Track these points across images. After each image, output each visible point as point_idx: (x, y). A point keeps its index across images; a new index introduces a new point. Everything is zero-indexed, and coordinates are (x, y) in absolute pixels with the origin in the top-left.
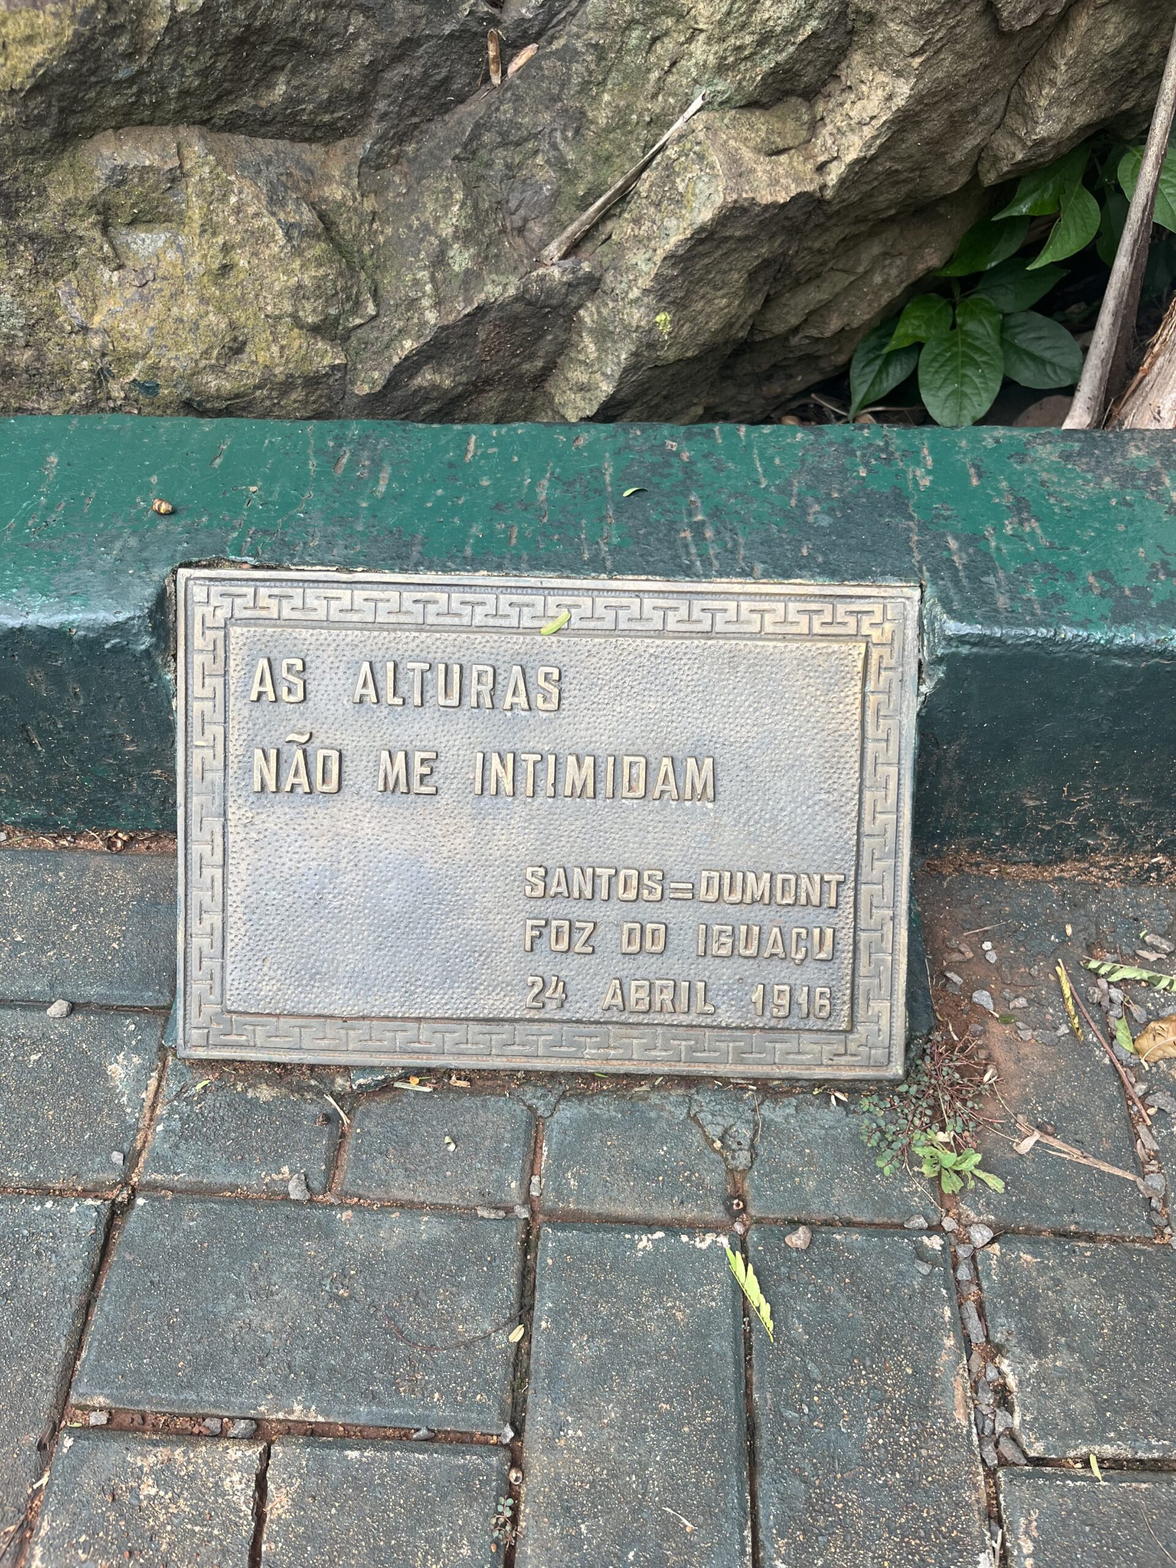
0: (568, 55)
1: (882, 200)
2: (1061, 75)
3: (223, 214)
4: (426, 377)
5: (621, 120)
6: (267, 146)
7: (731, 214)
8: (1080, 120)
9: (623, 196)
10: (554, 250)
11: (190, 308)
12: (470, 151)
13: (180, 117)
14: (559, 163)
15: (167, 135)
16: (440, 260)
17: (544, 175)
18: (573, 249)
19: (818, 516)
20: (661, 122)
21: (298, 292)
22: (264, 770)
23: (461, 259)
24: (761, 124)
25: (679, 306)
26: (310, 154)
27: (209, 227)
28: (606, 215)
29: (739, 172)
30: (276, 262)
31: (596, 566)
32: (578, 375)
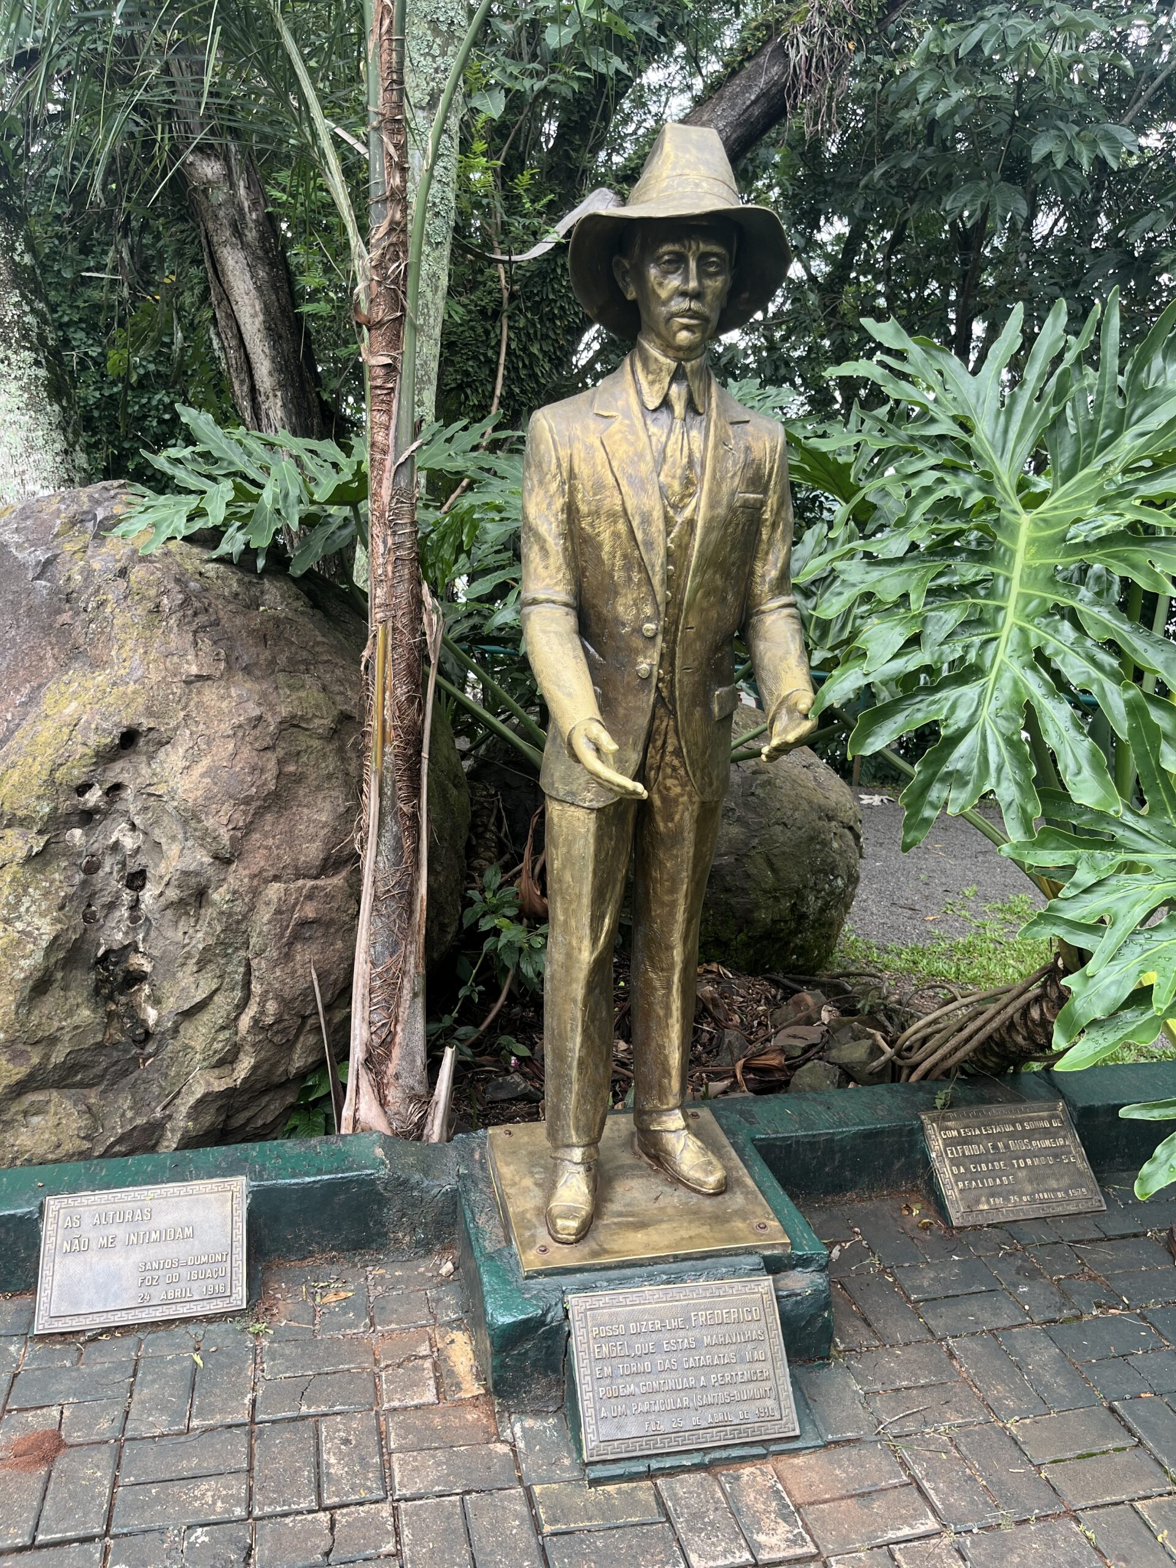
0: (163, 1060)
1: (258, 1086)
2: (298, 1051)
3: (60, 1110)
4: (117, 1148)
5: (178, 1074)
6: (73, 1091)
7: (206, 1095)
8: (310, 1060)
9: (179, 1092)
10: (159, 1109)
11: (47, 1136)
12: (134, 1085)
13: (52, 1087)
14: (160, 1086)
15: (47, 1092)
16: (123, 1115)
17: (156, 1090)
18: (164, 1108)
19: (224, 1165)
20: (189, 1074)
21: (80, 1128)
22: (66, 1246)
23: (129, 1114)
24: (217, 1071)
25: (195, 1120)
26: (86, 1091)
27: (56, 1114)
28: (174, 1098)
29: (208, 1084)
30: (75, 1121)
31: (162, 1182)
32: (166, 1143)
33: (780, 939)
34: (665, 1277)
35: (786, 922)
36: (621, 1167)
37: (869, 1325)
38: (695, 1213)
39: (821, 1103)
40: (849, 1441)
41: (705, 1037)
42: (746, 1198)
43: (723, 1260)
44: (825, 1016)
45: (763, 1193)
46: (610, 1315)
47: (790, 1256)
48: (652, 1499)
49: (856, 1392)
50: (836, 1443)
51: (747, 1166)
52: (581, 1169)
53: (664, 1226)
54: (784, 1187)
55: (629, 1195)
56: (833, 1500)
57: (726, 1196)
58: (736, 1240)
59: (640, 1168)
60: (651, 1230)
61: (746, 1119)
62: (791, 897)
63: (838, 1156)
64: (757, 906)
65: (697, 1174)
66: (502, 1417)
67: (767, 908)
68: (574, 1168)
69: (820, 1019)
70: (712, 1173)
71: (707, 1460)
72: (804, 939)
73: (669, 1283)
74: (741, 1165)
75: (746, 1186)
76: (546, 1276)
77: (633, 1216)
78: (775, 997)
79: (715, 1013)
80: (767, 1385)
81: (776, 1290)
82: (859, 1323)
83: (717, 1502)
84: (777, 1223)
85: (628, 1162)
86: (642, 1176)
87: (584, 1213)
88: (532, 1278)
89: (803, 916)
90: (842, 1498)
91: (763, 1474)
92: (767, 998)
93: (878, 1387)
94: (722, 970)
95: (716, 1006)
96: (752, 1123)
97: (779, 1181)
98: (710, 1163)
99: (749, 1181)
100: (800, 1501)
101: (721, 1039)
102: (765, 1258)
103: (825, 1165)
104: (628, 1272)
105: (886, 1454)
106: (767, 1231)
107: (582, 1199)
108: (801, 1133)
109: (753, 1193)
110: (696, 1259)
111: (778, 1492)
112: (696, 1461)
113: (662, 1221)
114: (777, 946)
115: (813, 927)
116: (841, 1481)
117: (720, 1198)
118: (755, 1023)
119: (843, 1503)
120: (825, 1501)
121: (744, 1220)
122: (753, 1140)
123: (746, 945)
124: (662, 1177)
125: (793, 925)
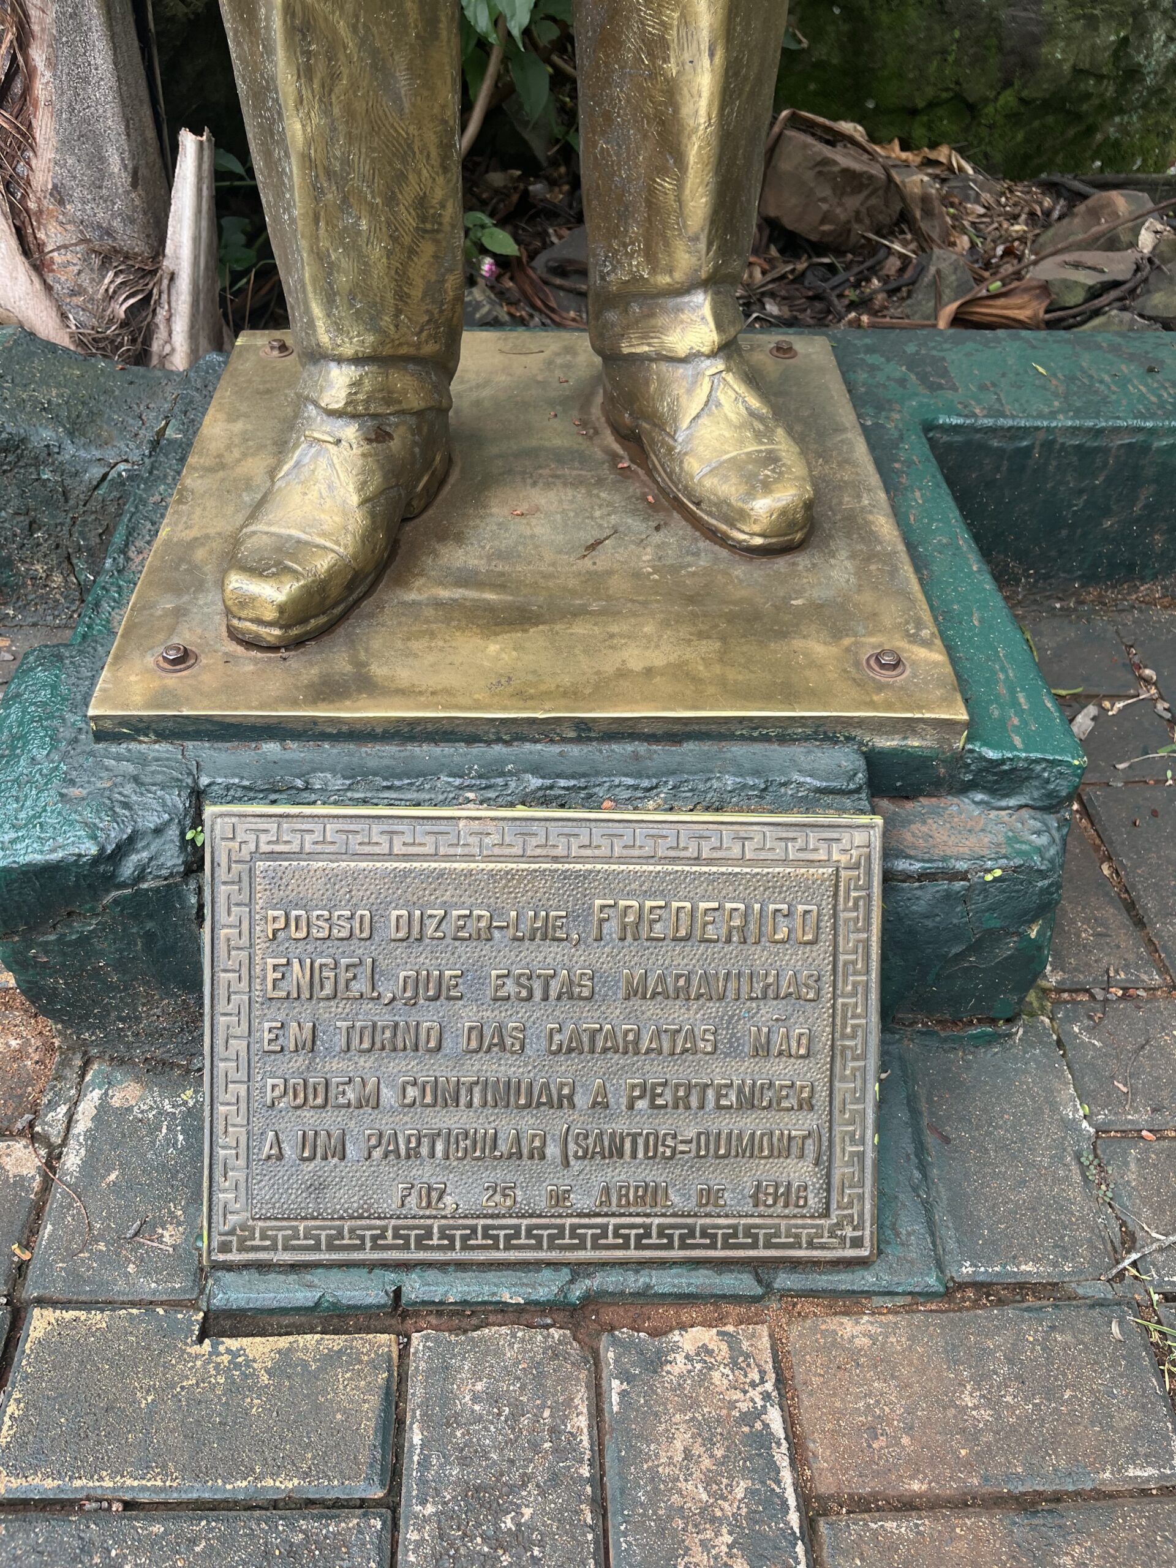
33: (1079, 117)
34: (535, 782)
35: (1100, 78)
36: (532, 453)
37: (1140, 923)
38: (691, 600)
39: (1131, 358)
40: (1022, 1288)
41: (892, 265)
42: (861, 572)
43: (738, 750)
44: (1146, 240)
45: (919, 564)
46: (332, 879)
47: (958, 760)
48: (372, 1404)
49: (1070, 1126)
50: (982, 1287)
51: (890, 485)
52: (350, 431)
53: (580, 629)
54: (986, 552)
55: (522, 528)
56: (930, 1505)
57: (802, 560)
58: (789, 694)
59: (583, 459)
60: (536, 636)
61: (923, 378)
62: (1122, 24)
63: (1146, 494)
64: (1050, 31)
65: (728, 489)
66: (65, 1063)
67: (1069, 39)
68: (322, 428)
69: (1133, 244)
70: (767, 487)
71: (577, 1292)
72: (1123, 129)
73: (545, 802)
74: (875, 479)
75: (870, 536)
76: (163, 735)
77: (502, 587)
78: (1048, 213)
79: (924, 226)
80: (799, 1124)
81: (888, 853)
82: (1115, 916)
83: (565, 1450)
84: (938, 656)
85: (558, 442)
86: (577, 483)
87: (322, 564)
88: (115, 737)
89: (1134, 74)
90: (962, 1503)
91: (738, 1359)
92: (1032, 214)
93: (1140, 1117)
94: (956, 160)
95: (928, 213)
96: (934, 388)
97: (977, 538)
98: (771, 459)
99: (884, 526)
100: (826, 1485)
101: (922, 270)
102: (874, 760)
103: (1107, 512)
104: (424, 752)
105: (1133, 1361)
106: (900, 678)
107: (330, 520)
108: (1065, 421)
109: (888, 558)
110: (651, 738)
111: (764, 1439)
112: (542, 1293)
113: (580, 613)
114: (1071, 132)
115: (1145, 106)
116: (972, 1436)
117: (781, 564)
118: (1000, 250)
119: (964, 1525)
120: (907, 1506)
121: (837, 634)
122: (928, 427)
123: (1013, 118)
124: (634, 488)
125: (1110, 91)
